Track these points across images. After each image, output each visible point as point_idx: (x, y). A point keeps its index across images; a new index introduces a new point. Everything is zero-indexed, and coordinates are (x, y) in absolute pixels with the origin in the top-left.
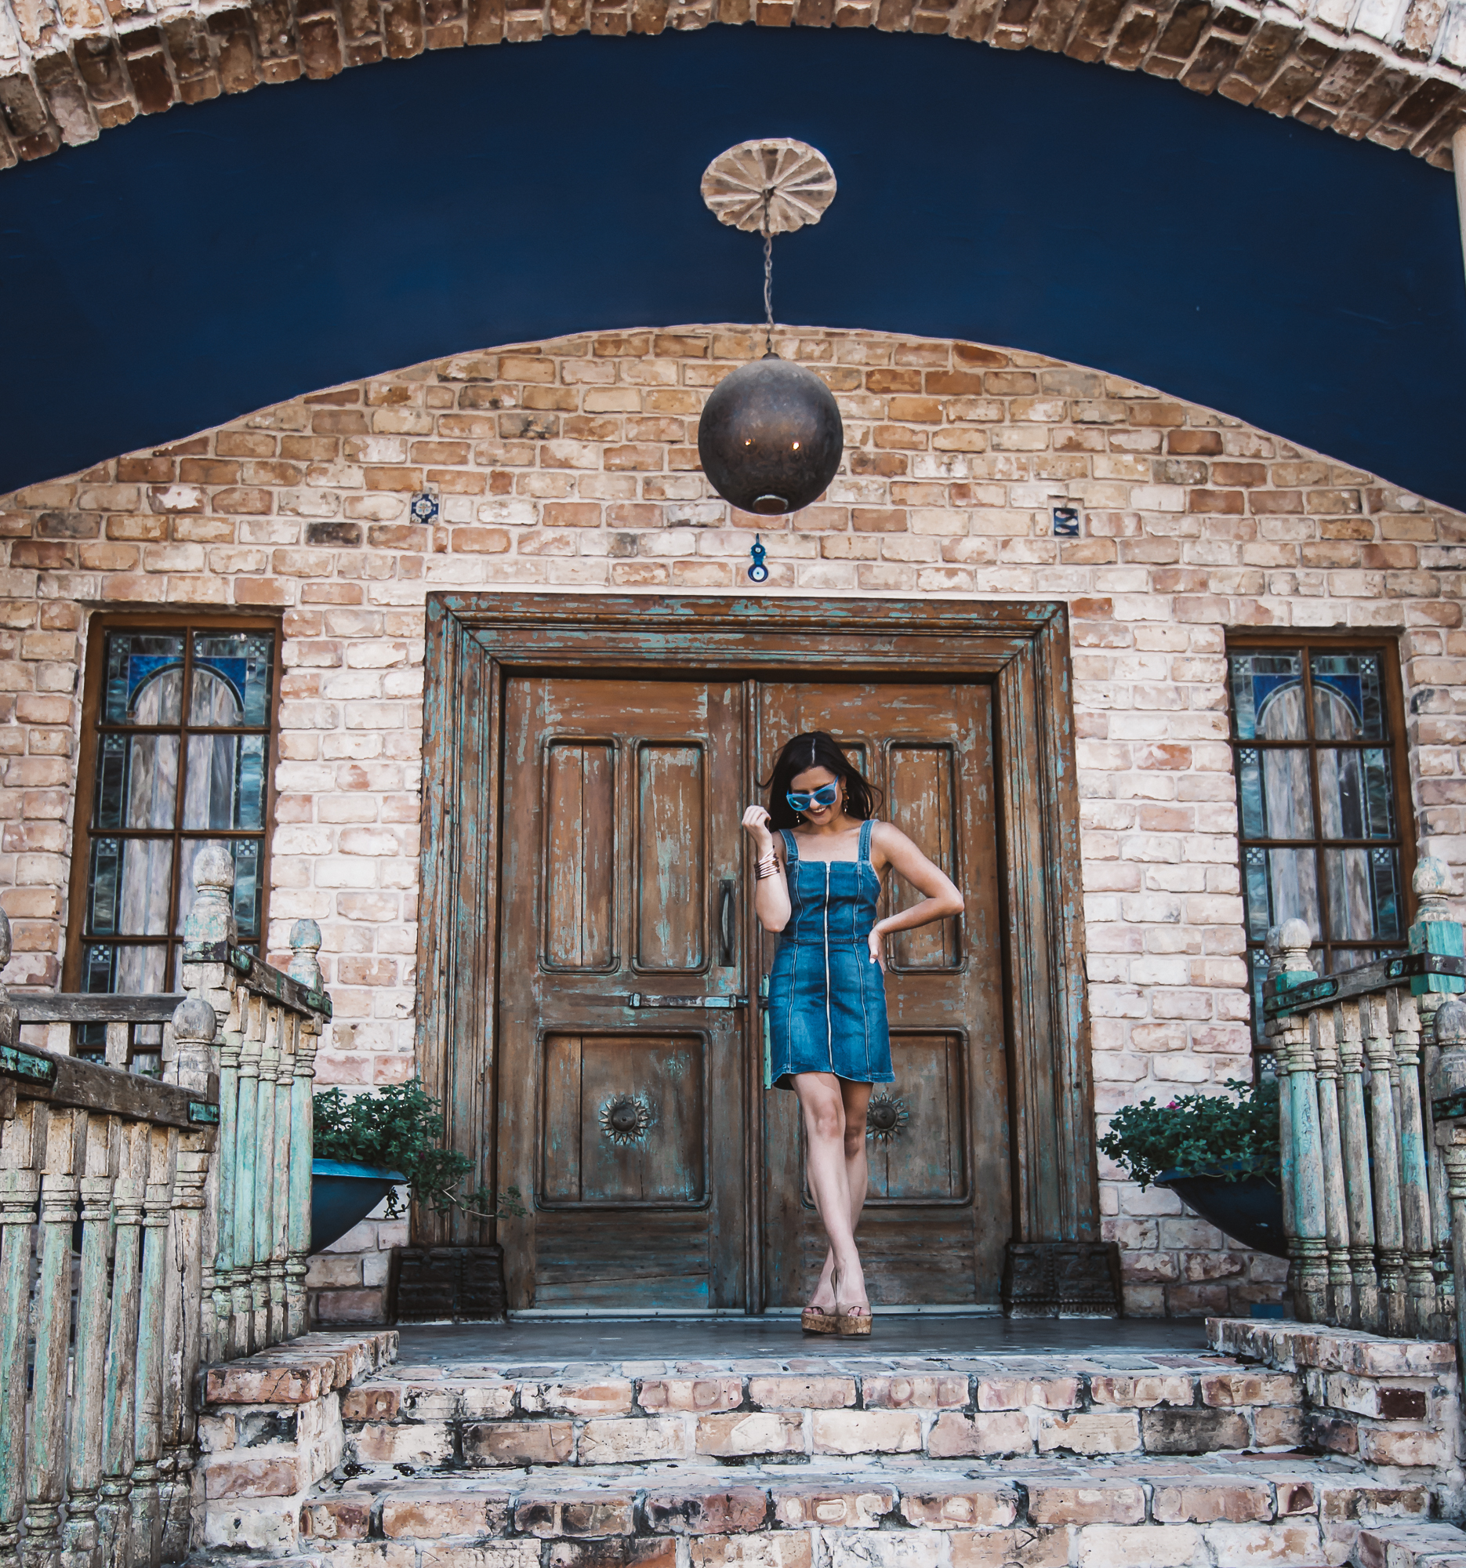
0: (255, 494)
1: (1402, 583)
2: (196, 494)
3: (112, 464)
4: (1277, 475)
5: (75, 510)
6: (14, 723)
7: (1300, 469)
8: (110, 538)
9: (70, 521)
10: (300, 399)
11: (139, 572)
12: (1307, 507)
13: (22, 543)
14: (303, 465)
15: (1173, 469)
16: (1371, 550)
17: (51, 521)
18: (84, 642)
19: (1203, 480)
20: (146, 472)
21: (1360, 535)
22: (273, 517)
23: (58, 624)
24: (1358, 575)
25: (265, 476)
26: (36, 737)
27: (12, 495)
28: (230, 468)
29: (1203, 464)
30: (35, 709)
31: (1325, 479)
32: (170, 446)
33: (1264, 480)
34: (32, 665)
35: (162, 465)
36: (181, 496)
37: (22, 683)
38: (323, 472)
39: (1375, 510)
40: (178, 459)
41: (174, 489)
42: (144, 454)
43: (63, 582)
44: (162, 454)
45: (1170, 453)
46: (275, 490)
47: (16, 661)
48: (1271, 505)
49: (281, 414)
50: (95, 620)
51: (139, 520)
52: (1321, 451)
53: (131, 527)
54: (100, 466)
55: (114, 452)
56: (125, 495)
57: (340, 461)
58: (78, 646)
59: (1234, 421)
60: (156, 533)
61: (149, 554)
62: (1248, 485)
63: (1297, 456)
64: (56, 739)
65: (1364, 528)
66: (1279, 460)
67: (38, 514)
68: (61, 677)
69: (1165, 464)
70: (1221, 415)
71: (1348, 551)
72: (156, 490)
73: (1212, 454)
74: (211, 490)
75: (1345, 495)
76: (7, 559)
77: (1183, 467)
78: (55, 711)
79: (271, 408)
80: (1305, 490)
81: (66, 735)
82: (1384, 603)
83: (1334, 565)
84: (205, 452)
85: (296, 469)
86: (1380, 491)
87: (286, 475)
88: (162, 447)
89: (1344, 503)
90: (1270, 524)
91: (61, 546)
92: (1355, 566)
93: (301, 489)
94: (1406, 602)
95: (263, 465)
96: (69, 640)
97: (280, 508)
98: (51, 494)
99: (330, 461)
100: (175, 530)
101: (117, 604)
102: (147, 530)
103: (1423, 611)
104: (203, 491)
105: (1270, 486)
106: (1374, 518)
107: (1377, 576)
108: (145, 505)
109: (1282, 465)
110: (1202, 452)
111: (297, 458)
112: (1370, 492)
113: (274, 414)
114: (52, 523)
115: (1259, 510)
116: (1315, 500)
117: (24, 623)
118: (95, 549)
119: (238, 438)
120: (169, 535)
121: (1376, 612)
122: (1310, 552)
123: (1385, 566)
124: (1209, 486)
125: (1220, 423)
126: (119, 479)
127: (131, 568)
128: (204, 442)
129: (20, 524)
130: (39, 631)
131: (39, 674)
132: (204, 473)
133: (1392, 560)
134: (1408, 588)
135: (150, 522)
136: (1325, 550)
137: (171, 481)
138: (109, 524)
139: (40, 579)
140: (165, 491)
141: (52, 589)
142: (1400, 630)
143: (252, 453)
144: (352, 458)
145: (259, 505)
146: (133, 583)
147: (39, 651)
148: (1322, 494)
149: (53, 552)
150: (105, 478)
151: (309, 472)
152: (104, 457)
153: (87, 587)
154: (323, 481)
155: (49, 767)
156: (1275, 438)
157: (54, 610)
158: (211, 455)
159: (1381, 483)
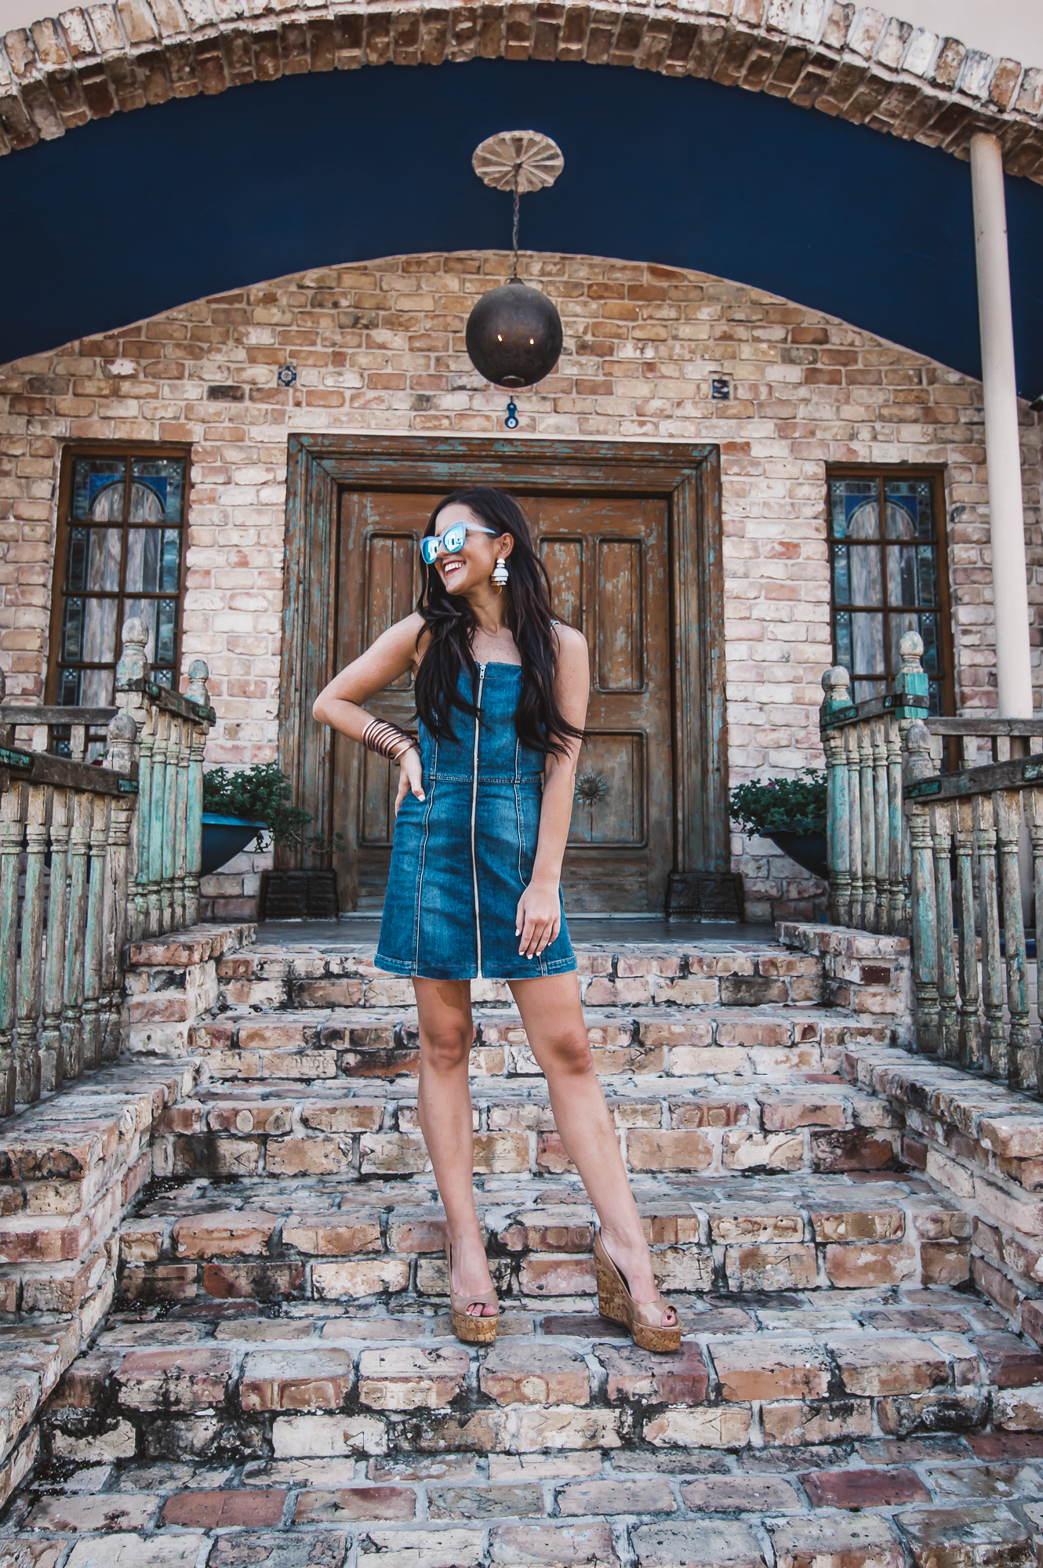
0: (174, 366)
1: (947, 433)
2: (133, 365)
3: (76, 344)
4: (865, 359)
5: (51, 375)
6: (12, 519)
7: (880, 355)
8: (75, 395)
9: (49, 383)
10: (202, 301)
11: (95, 418)
12: (885, 381)
13: (16, 398)
14: (205, 346)
15: (794, 353)
16: (927, 410)
17: (37, 383)
18: (59, 465)
19: (815, 361)
20: (99, 349)
21: (920, 401)
22: (185, 381)
23: (41, 453)
24: (917, 429)
25: (179, 353)
26: (27, 529)
27: (9, 365)
28: (156, 348)
29: (815, 351)
30: (25, 510)
31: (897, 361)
32: (116, 331)
33: (856, 362)
34: (23, 481)
35: (110, 345)
36: (123, 366)
37: (17, 493)
38: (219, 351)
39: (931, 382)
40: (121, 341)
41: (119, 361)
42: (98, 337)
43: (44, 425)
44: (111, 337)
45: (793, 342)
46: (186, 362)
47: (13, 478)
48: (860, 378)
49: (190, 311)
50: (66, 450)
51: (95, 383)
52: (896, 341)
53: (90, 388)
54: (68, 345)
55: (78, 336)
56: (85, 365)
57: (231, 343)
58: (55, 468)
59: (837, 320)
60: (106, 392)
61: (101, 406)
62: (845, 365)
63: (880, 345)
64: (40, 531)
65: (924, 395)
66: (867, 348)
67: (27, 377)
68: (43, 489)
69: (789, 350)
70: (828, 317)
71: (911, 411)
72: (106, 362)
73: (821, 343)
74: (144, 362)
75: (911, 372)
76: (7, 408)
77: (801, 353)
78: (39, 512)
79: (183, 307)
80: (883, 368)
81: (48, 529)
82: (934, 447)
83: (901, 421)
84: (139, 336)
85: (201, 349)
86: (935, 370)
87: (195, 353)
88: (110, 333)
89: (910, 378)
90: (859, 392)
91: (43, 400)
92: (916, 421)
93: (204, 362)
94: (950, 446)
95: (178, 346)
96: (47, 464)
97: (190, 375)
98: (37, 363)
99: (224, 343)
100: (119, 389)
101: (80, 440)
102: (101, 389)
103: (961, 453)
104: (138, 363)
105: (860, 366)
106: (930, 388)
107: (930, 428)
108: (99, 373)
109: (869, 352)
110: (815, 342)
111: (200, 340)
112: (928, 370)
113: (186, 311)
114: (37, 384)
115: (852, 382)
116: (890, 375)
117: (18, 452)
118: (66, 402)
119: (161, 327)
120: (116, 393)
121: (929, 453)
122: (885, 412)
123: (936, 422)
124: (819, 366)
125: (827, 322)
126: (82, 354)
127: (90, 415)
128: (139, 329)
129: (15, 385)
130: (28, 458)
131: (28, 487)
132: (138, 351)
133: (940, 417)
134: (951, 437)
135: (103, 384)
136: (895, 411)
137: (116, 355)
138: (75, 385)
139: (29, 422)
140: (112, 362)
141: (37, 430)
142: (945, 465)
143: (171, 337)
144: (238, 341)
145: (176, 373)
146: (90, 426)
147: (28, 471)
148: (894, 371)
149: (38, 404)
150: (71, 353)
151: (210, 351)
152: (71, 339)
153: (60, 428)
154: (219, 357)
155: (35, 549)
156: (866, 333)
157: (39, 444)
158: (143, 338)
159: (936, 364)
